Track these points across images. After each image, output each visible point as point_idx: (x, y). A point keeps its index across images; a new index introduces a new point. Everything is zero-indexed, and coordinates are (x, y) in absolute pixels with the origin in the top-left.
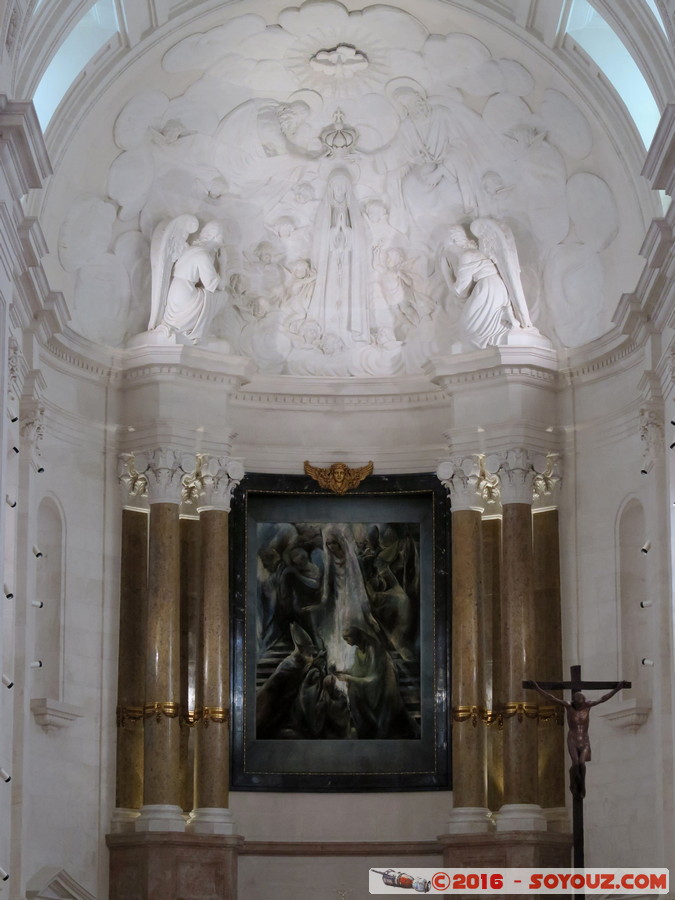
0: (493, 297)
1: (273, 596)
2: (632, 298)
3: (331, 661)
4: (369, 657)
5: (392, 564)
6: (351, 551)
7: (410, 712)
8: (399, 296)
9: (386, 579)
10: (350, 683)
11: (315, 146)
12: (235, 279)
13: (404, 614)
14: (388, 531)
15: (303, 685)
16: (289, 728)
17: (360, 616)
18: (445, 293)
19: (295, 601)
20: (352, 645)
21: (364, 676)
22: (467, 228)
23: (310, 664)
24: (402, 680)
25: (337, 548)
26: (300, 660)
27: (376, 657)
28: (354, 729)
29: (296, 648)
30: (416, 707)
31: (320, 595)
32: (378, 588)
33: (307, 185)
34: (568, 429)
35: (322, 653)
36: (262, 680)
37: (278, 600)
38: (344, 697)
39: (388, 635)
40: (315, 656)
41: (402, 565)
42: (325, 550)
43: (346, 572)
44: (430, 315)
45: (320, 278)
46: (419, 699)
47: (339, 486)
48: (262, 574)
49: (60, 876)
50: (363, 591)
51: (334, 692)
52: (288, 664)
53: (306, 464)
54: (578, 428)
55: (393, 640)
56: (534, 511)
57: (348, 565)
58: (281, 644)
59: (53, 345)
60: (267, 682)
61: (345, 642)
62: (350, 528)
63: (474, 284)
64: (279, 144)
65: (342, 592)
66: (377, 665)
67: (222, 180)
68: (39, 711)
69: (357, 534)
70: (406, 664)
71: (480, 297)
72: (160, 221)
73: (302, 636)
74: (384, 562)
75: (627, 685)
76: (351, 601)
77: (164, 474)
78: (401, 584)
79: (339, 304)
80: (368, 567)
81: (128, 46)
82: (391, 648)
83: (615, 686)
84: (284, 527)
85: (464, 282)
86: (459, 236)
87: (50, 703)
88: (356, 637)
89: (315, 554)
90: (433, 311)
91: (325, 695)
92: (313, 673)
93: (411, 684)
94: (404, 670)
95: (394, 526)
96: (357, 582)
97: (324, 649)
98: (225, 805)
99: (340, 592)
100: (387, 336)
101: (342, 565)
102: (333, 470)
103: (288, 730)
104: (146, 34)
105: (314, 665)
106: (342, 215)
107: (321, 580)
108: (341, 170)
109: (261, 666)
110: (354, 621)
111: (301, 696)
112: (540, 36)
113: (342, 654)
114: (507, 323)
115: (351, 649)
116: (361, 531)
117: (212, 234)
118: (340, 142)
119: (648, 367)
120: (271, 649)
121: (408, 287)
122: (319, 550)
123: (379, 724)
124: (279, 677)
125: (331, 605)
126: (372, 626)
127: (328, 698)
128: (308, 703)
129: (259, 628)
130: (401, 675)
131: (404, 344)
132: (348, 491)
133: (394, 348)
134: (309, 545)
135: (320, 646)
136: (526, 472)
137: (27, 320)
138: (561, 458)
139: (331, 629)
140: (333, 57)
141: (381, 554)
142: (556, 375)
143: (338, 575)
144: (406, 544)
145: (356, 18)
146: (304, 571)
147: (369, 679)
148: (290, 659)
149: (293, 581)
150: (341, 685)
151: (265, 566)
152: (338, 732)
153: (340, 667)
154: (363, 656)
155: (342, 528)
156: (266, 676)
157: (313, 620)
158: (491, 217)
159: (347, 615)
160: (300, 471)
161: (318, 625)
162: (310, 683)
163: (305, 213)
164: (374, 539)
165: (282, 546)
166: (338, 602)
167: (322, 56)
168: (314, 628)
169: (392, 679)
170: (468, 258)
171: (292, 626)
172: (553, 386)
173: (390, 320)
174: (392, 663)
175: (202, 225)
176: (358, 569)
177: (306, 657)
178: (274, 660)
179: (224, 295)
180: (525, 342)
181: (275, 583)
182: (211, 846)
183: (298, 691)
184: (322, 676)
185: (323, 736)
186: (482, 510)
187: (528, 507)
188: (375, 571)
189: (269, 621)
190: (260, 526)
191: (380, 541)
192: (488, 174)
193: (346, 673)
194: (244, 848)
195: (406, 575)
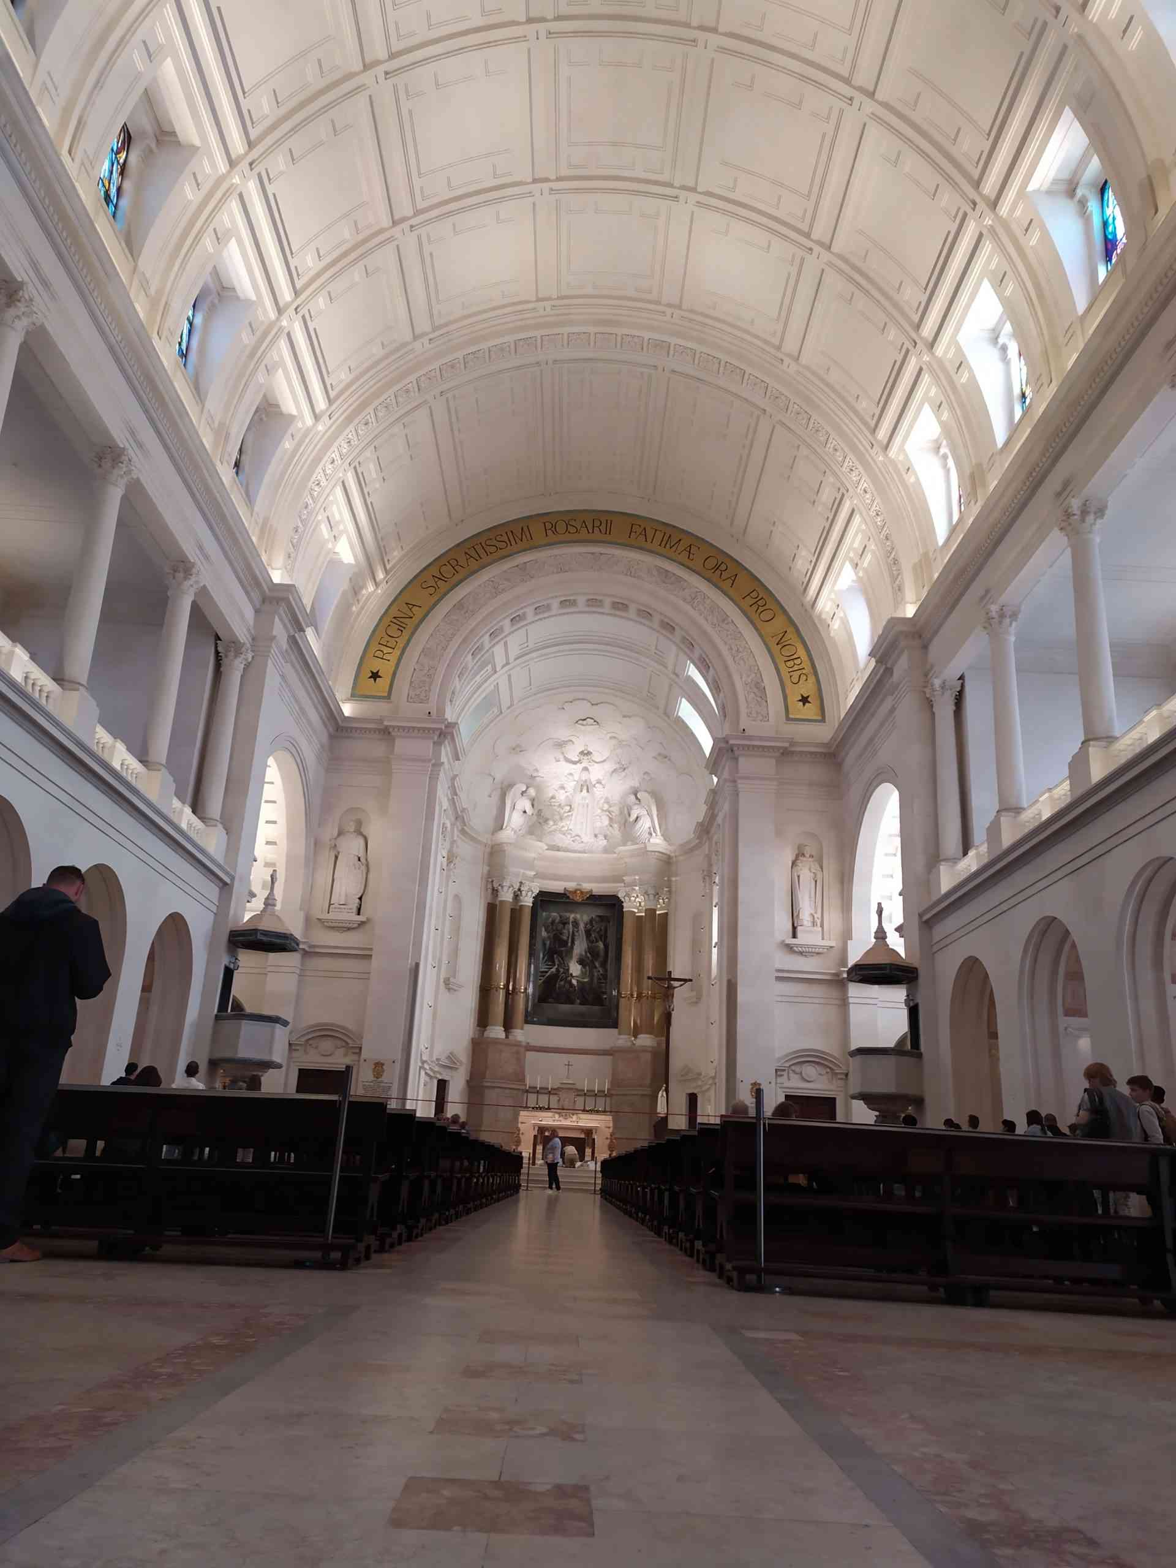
0: (645, 824)
1: (548, 943)
2: (700, 825)
3: (571, 971)
4: (586, 971)
5: (598, 932)
6: (582, 926)
7: (602, 995)
8: (607, 822)
9: (595, 939)
10: (578, 981)
11: (577, 759)
12: (540, 811)
13: (602, 953)
14: (597, 919)
15: (559, 981)
17: (584, 954)
18: (626, 821)
19: (557, 946)
20: (580, 965)
21: (584, 979)
22: (636, 795)
23: (561, 972)
24: (599, 982)
25: (576, 924)
26: (557, 970)
27: (589, 971)
28: (578, 1001)
29: (557, 965)
30: (605, 993)
31: (567, 943)
32: (593, 942)
33: (571, 774)
34: (674, 879)
35: (567, 968)
36: (540, 980)
37: (550, 945)
38: (575, 987)
39: (595, 962)
40: (564, 969)
41: (602, 933)
42: (571, 925)
43: (579, 935)
44: (619, 829)
45: (575, 812)
46: (606, 990)
47: (578, 899)
48: (544, 934)
49: (451, 1053)
50: (585, 943)
51: (571, 984)
52: (553, 972)
53: (565, 888)
54: (678, 878)
55: (597, 964)
56: (658, 912)
57: (580, 932)
58: (550, 963)
59: (463, 832)
61: (577, 964)
62: (582, 916)
63: (637, 818)
64: (561, 757)
65: (577, 943)
66: (589, 974)
67: (536, 770)
68: (447, 982)
69: (584, 919)
70: (601, 975)
71: (640, 822)
72: (511, 786)
73: (559, 960)
74: (594, 931)
75: (691, 980)
76: (580, 947)
77: (505, 889)
78: (601, 941)
80: (588, 933)
81: (501, 712)
82: (596, 967)
83: (685, 981)
84: (554, 915)
85: (633, 817)
86: (633, 797)
87: (452, 980)
88: (581, 962)
89: (566, 926)
91: (567, 986)
92: (563, 976)
93: (603, 984)
94: (600, 977)
95: (599, 916)
96: (583, 939)
97: (568, 966)
98: (522, 1029)
100: (601, 837)
101: (577, 932)
102: (576, 891)
103: (551, 1000)
104: (509, 708)
105: (563, 973)
106: (585, 788)
107: (568, 937)
108: (586, 769)
109: (541, 972)
110: (581, 955)
111: (558, 985)
112: (669, 717)
113: (575, 969)
114: (651, 834)
115: (579, 967)
116: (586, 918)
117: (532, 792)
118: (586, 758)
119: (707, 852)
120: (546, 965)
121: (611, 819)
122: (568, 925)
123: (589, 999)
124: (549, 977)
125: (572, 948)
126: (588, 958)
128: (560, 988)
129: (541, 956)
130: (599, 979)
131: (606, 839)
132: (582, 901)
133: (604, 842)
134: (564, 923)
135: (566, 965)
136: (655, 896)
137: (453, 819)
138: (670, 892)
139: (571, 958)
140: (585, 722)
141: (594, 928)
142: (669, 857)
143: (576, 936)
144: (604, 924)
145: (594, 707)
146: (561, 934)
147: (586, 980)
148: (553, 970)
149: (557, 937)
150: (574, 982)
151: (545, 930)
152: (572, 1002)
153: (574, 974)
154: (584, 970)
155: (578, 916)
156: (542, 978)
157: (564, 954)
158: (646, 791)
159: (578, 953)
160: (562, 891)
161: (566, 956)
162: (562, 980)
163: (570, 785)
164: (591, 921)
165: (553, 922)
166: (575, 947)
167: (580, 722)
168: (564, 957)
169: (595, 980)
170: (636, 807)
171: (555, 956)
172: (667, 862)
173: (603, 831)
174: (596, 974)
175: (527, 788)
176: (584, 934)
177: (560, 969)
178: (547, 970)
179: (535, 818)
180: (657, 842)
181: (549, 937)
182: (516, 1045)
183: (556, 983)
184: (566, 978)
185: (565, 1003)
186: (636, 911)
187: (655, 910)
188: (591, 935)
189: (545, 953)
190: (544, 914)
191: (594, 922)
192: (646, 773)
193: (576, 977)
194: (530, 1048)
195: (604, 937)
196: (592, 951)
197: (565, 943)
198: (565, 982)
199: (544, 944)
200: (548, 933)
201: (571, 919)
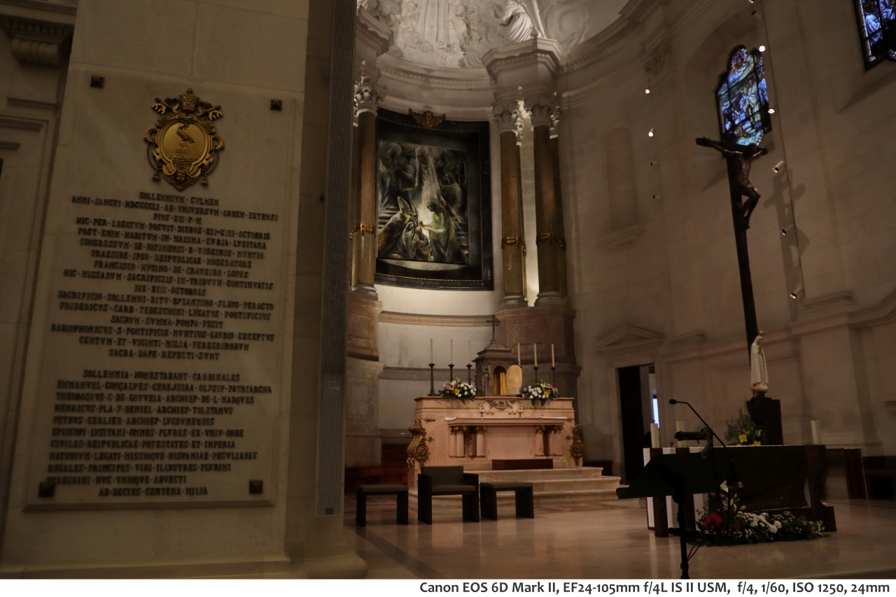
0: (525, 22)
1: (388, 180)
3: (420, 218)
4: (440, 218)
5: (453, 171)
6: (431, 162)
7: (462, 250)
8: (464, 28)
9: (450, 178)
10: (430, 231)
13: (459, 198)
14: (450, 154)
15: (405, 230)
16: (397, 253)
17: (436, 197)
19: (400, 185)
20: (432, 211)
21: (438, 229)
23: (408, 220)
24: (459, 233)
25: (423, 159)
26: (403, 217)
27: (445, 219)
28: (432, 257)
29: (401, 210)
30: (464, 248)
31: (414, 183)
35: (415, 214)
36: (382, 226)
37: (391, 183)
38: (427, 239)
39: (451, 208)
40: (411, 215)
41: (458, 172)
42: (417, 160)
43: (428, 172)
44: (480, 40)
45: (423, 12)
46: (468, 243)
47: (429, 125)
50: (437, 183)
51: (421, 236)
52: (396, 219)
53: (410, 110)
55: (454, 211)
57: (429, 169)
58: (392, 207)
60: (384, 227)
61: (428, 210)
62: (430, 149)
63: (512, 17)
65: (426, 183)
66: (445, 224)
69: (434, 154)
70: (460, 224)
73: (404, 204)
74: (448, 169)
78: (458, 182)
79: (432, 27)
80: (440, 172)
82: (452, 215)
84: (395, 145)
85: (506, 17)
88: (433, 207)
89: (411, 160)
90: (481, 39)
91: (416, 237)
92: (410, 225)
93: (463, 235)
94: (459, 227)
95: (453, 152)
96: (434, 178)
97: (416, 212)
99: (425, 182)
100: (457, 48)
101: (426, 168)
102: (425, 113)
103: (396, 255)
105: (410, 220)
107: (415, 175)
109: (381, 218)
110: (432, 199)
111: (403, 237)
113: (426, 217)
115: (431, 214)
116: (437, 153)
120: (387, 209)
122: (413, 159)
123: (446, 255)
124: (391, 225)
125: (420, 189)
126: (442, 203)
127: (418, 239)
128: (407, 240)
130: (457, 230)
131: (464, 54)
132: (432, 127)
133: (460, 55)
134: (409, 156)
135: (414, 210)
139: (420, 201)
141: (446, 166)
143: (424, 174)
144: (460, 162)
146: (405, 170)
147: (441, 231)
148: (397, 216)
149: (399, 175)
150: (425, 233)
151: (384, 164)
153: (425, 223)
154: (437, 218)
155: (426, 150)
156: (384, 223)
157: (410, 196)
159: (429, 195)
160: (407, 113)
161: (413, 199)
162: (409, 230)
164: (443, 157)
165: (393, 155)
166: (424, 188)
168: (411, 200)
169: (453, 231)
170: (509, 5)
171: (398, 198)
173: (458, 42)
174: (453, 223)
176: (435, 172)
177: (406, 215)
178: (388, 215)
181: (389, 174)
183: (401, 234)
184: (415, 227)
185: (415, 260)
187: (549, 132)
188: (443, 174)
189: (385, 194)
190: (381, 143)
191: (446, 158)
193: (428, 226)
195: (460, 177)
196: (446, 193)
197: (410, 183)
198: (415, 232)
199: (384, 183)
200: (387, 167)
201: (417, 153)
